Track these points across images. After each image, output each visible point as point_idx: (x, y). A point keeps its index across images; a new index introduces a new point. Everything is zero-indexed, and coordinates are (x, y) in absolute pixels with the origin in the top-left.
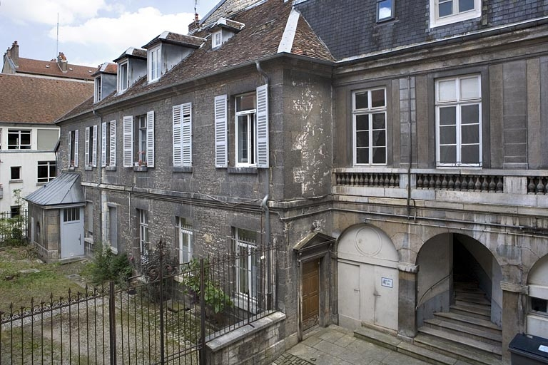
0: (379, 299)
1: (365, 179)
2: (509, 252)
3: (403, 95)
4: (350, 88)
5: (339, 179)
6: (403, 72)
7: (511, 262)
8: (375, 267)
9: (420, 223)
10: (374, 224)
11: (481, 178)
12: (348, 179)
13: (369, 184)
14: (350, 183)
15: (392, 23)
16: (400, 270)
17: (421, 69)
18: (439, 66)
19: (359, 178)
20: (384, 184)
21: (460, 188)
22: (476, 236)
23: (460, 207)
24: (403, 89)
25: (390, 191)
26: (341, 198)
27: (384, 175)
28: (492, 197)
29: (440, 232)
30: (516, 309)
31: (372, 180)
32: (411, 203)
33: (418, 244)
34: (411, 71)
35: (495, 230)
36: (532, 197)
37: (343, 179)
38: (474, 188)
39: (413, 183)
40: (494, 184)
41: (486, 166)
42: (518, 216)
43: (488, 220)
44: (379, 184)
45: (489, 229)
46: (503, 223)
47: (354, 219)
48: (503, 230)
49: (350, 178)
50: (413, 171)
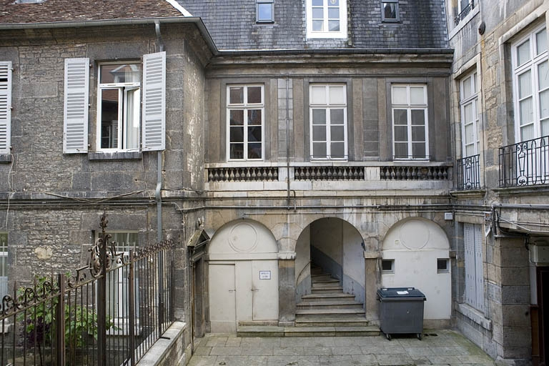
0: (257, 294)
1: (241, 174)
2: (370, 228)
3: (281, 94)
4: (225, 81)
5: (211, 175)
6: (282, 72)
7: (371, 235)
8: (253, 262)
9: (299, 211)
10: (253, 218)
11: (348, 169)
12: (222, 175)
13: (246, 179)
14: (224, 179)
15: (271, 26)
16: (279, 260)
17: (299, 72)
18: (315, 72)
19: (235, 173)
20: (262, 178)
21: (332, 178)
22: (346, 218)
23: (334, 194)
24: (282, 89)
25: (269, 184)
26: (216, 195)
27: (262, 169)
28: (357, 184)
29: (316, 218)
30: (375, 272)
31: (249, 175)
32: (292, 194)
33: (296, 232)
34: (290, 72)
35: (359, 211)
36: (384, 182)
37: (216, 175)
38: (343, 178)
39: (292, 175)
40: (358, 173)
41: (351, 159)
42: (375, 197)
43: (354, 203)
44: (256, 179)
45: (355, 211)
46: (365, 205)
47: (230, 215)
48: (365, 210)
49: (224, 173)
50: (292, 164)
